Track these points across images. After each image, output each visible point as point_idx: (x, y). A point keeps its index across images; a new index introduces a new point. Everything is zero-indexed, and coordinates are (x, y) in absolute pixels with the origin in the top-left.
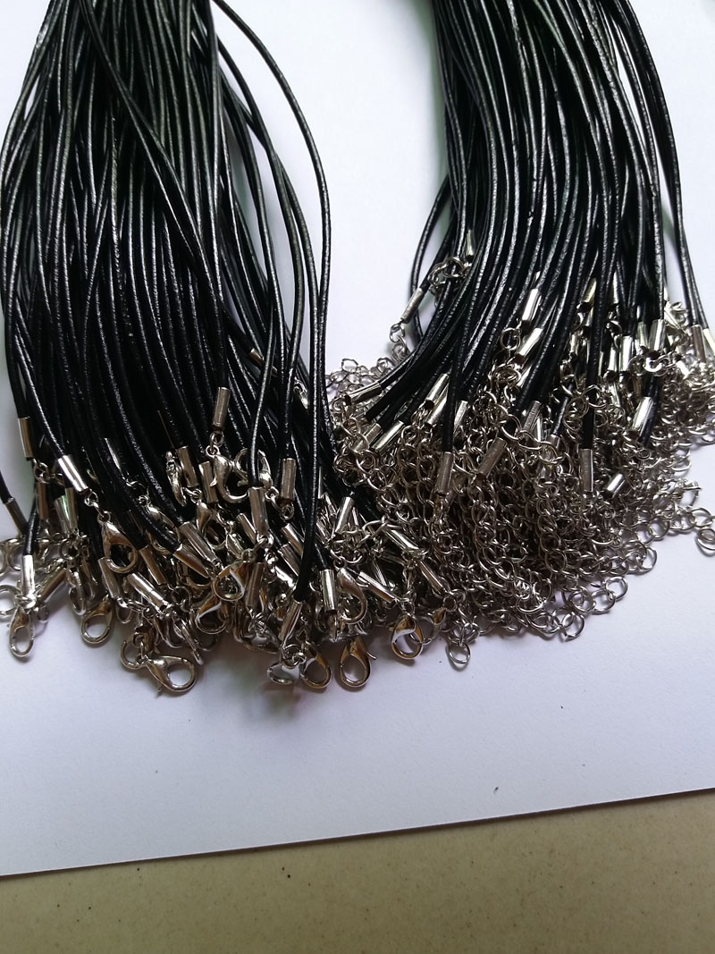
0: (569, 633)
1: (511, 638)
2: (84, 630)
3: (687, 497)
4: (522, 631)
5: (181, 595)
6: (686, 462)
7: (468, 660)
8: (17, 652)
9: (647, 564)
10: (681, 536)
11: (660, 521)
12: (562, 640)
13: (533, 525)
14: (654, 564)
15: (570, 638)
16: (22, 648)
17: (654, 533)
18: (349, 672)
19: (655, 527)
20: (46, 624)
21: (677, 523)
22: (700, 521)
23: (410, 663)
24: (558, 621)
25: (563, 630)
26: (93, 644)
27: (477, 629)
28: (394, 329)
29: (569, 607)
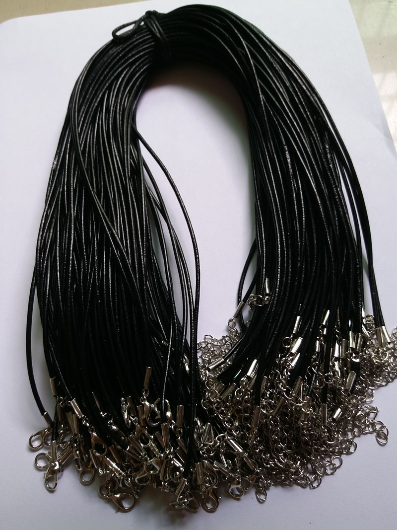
0: (314, 485)
1: (286, 487)
2: (81, 478)
3: (372, 415)
4: (292, 483)
5: (128, 467)
6: (372, 396)
7: (266, 498)
8: (50, 488)
9: (352, 450)
10: (369, 434)
11: (359, 427)
12: (310, 488)
13: (298, 435)
14: (355, 450)
15: (314, 488)
16: (51, 485)
17: (356, 434)
18: (208, 503)
19: (356, 430)
20: (62, 474)
21: (367, 428)
22: (378, 427)
23: (238, 499)
24: (309, 479)
25: (312, 483)
26: (85, 484)
27: (270, 484)
28: (230, 321)
29: (314, 472)
